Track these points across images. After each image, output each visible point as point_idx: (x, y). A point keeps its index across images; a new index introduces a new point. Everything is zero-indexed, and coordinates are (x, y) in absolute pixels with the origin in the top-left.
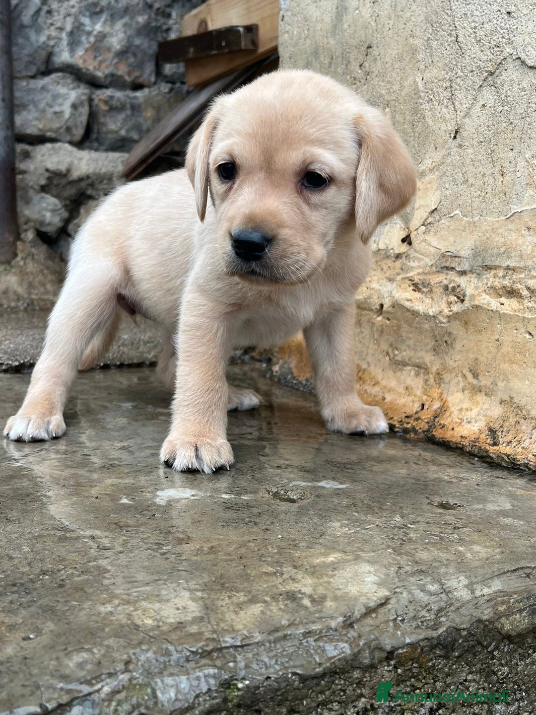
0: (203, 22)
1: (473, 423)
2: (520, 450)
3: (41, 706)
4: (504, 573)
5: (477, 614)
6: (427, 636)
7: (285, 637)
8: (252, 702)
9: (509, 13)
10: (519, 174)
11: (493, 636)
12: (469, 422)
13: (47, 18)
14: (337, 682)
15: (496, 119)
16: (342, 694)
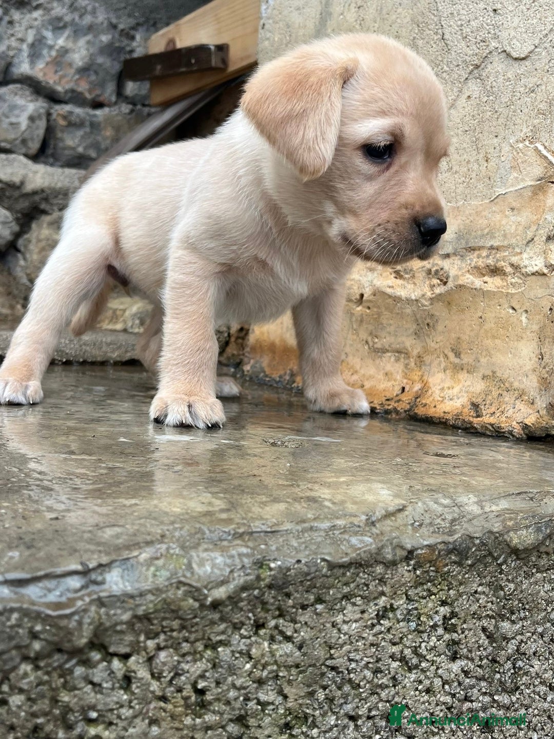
0: (172, 41)
1: (456, 400)
2: (504, 419)
3: (82, 564)
4: (509, 495)
5: (488, 526)
6: (443, 540)
7: (311, 528)
8: (284, 584)
9: (495, 10)
10: (503, 159)
11: (503, 548)
12: (451, 399)
13: (8, 28)
14: (361, 575)
15: (481, 108)
16: (365, 588)
